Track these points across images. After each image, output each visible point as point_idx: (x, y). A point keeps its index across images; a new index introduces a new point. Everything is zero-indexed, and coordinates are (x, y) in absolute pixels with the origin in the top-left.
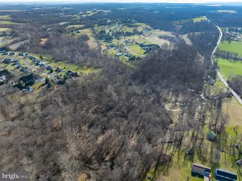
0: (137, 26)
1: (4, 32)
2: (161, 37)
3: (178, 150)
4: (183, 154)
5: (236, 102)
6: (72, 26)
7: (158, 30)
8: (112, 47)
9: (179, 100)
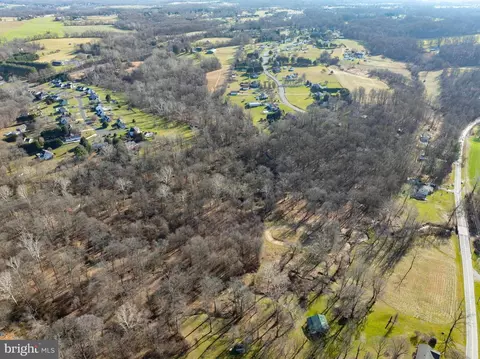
0: (335, 45)
1: (81, 46)
2: (373, 74)
3: (216, 336)
4: (221, 348)
5: (453, 253)
6: (205, 40)
7: (378, 57)
8: (251, 87)
9: (310, 221)
